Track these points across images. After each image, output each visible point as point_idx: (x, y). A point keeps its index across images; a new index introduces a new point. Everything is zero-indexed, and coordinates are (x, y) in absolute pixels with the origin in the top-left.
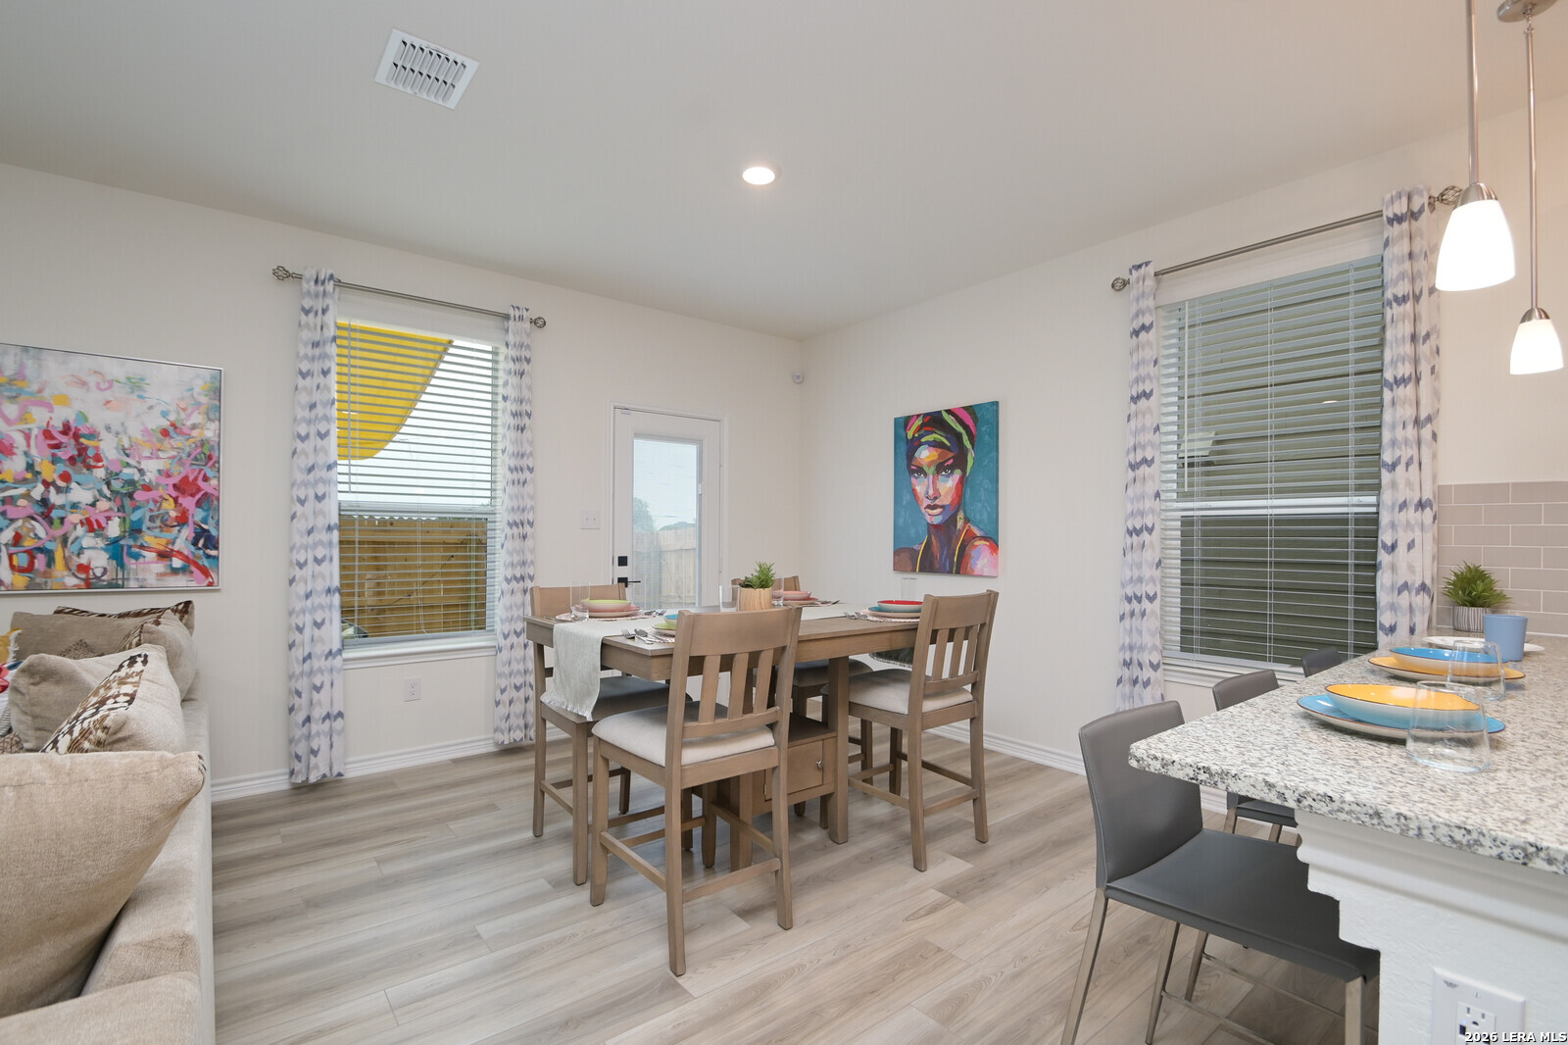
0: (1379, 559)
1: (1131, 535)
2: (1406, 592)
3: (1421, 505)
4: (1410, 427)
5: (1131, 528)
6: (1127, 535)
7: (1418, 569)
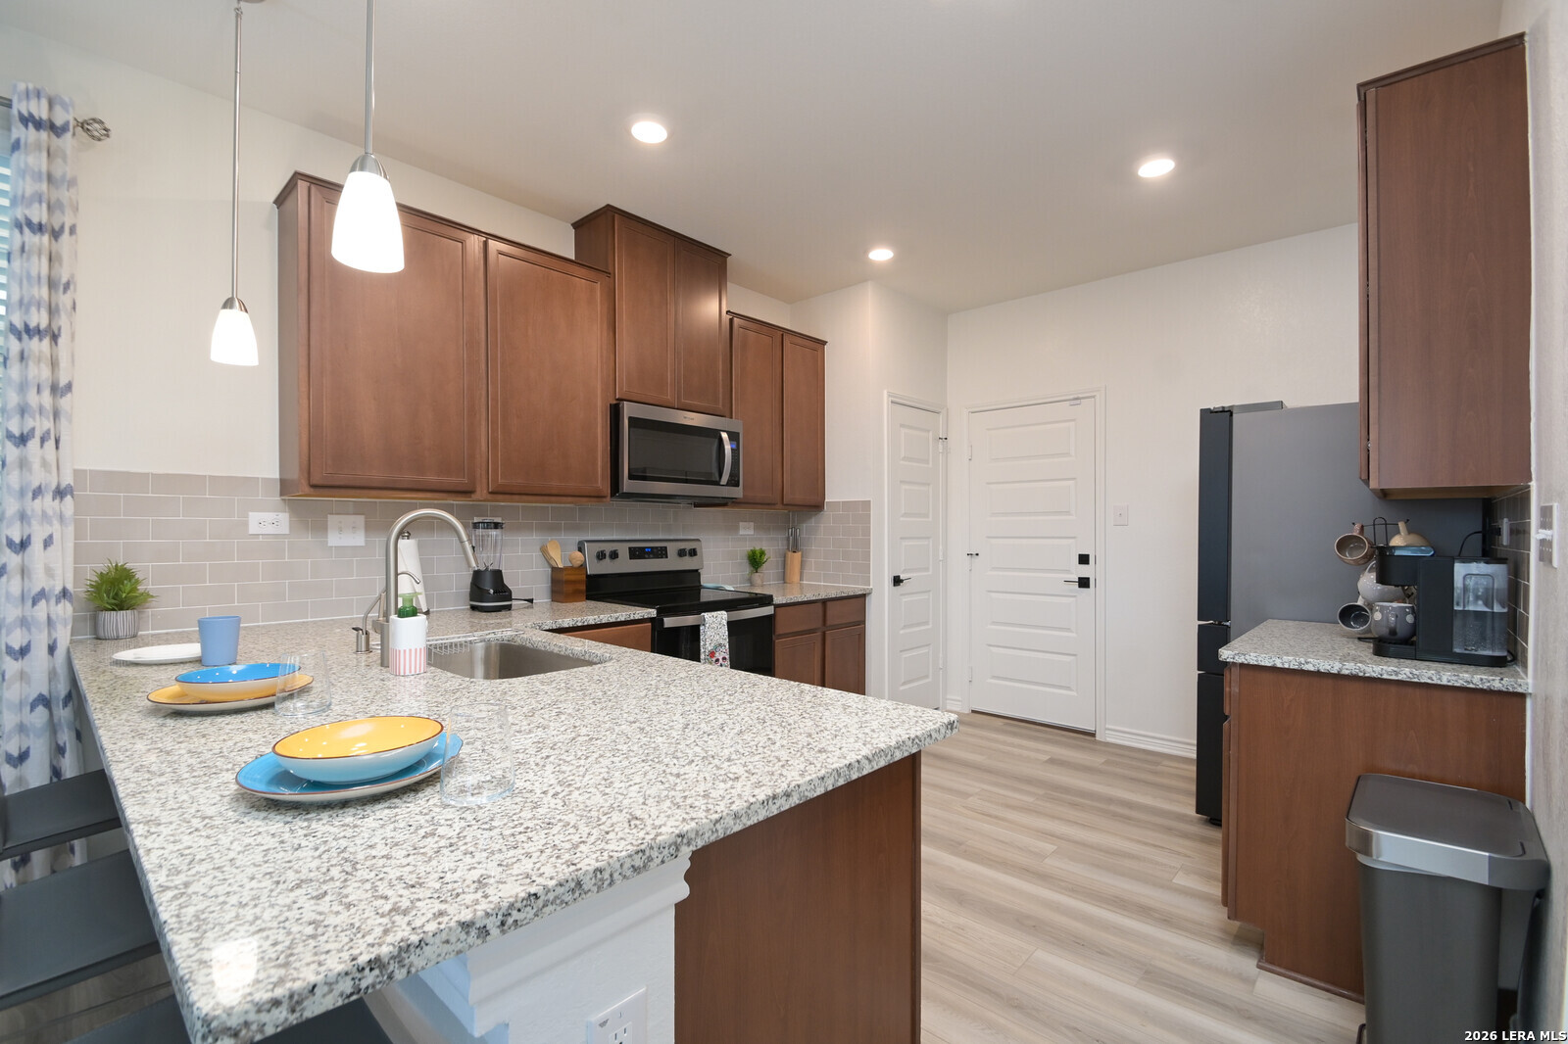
2: (42, 602)
3: (60, 492)
4: (45, 392)
7: (59, 572)
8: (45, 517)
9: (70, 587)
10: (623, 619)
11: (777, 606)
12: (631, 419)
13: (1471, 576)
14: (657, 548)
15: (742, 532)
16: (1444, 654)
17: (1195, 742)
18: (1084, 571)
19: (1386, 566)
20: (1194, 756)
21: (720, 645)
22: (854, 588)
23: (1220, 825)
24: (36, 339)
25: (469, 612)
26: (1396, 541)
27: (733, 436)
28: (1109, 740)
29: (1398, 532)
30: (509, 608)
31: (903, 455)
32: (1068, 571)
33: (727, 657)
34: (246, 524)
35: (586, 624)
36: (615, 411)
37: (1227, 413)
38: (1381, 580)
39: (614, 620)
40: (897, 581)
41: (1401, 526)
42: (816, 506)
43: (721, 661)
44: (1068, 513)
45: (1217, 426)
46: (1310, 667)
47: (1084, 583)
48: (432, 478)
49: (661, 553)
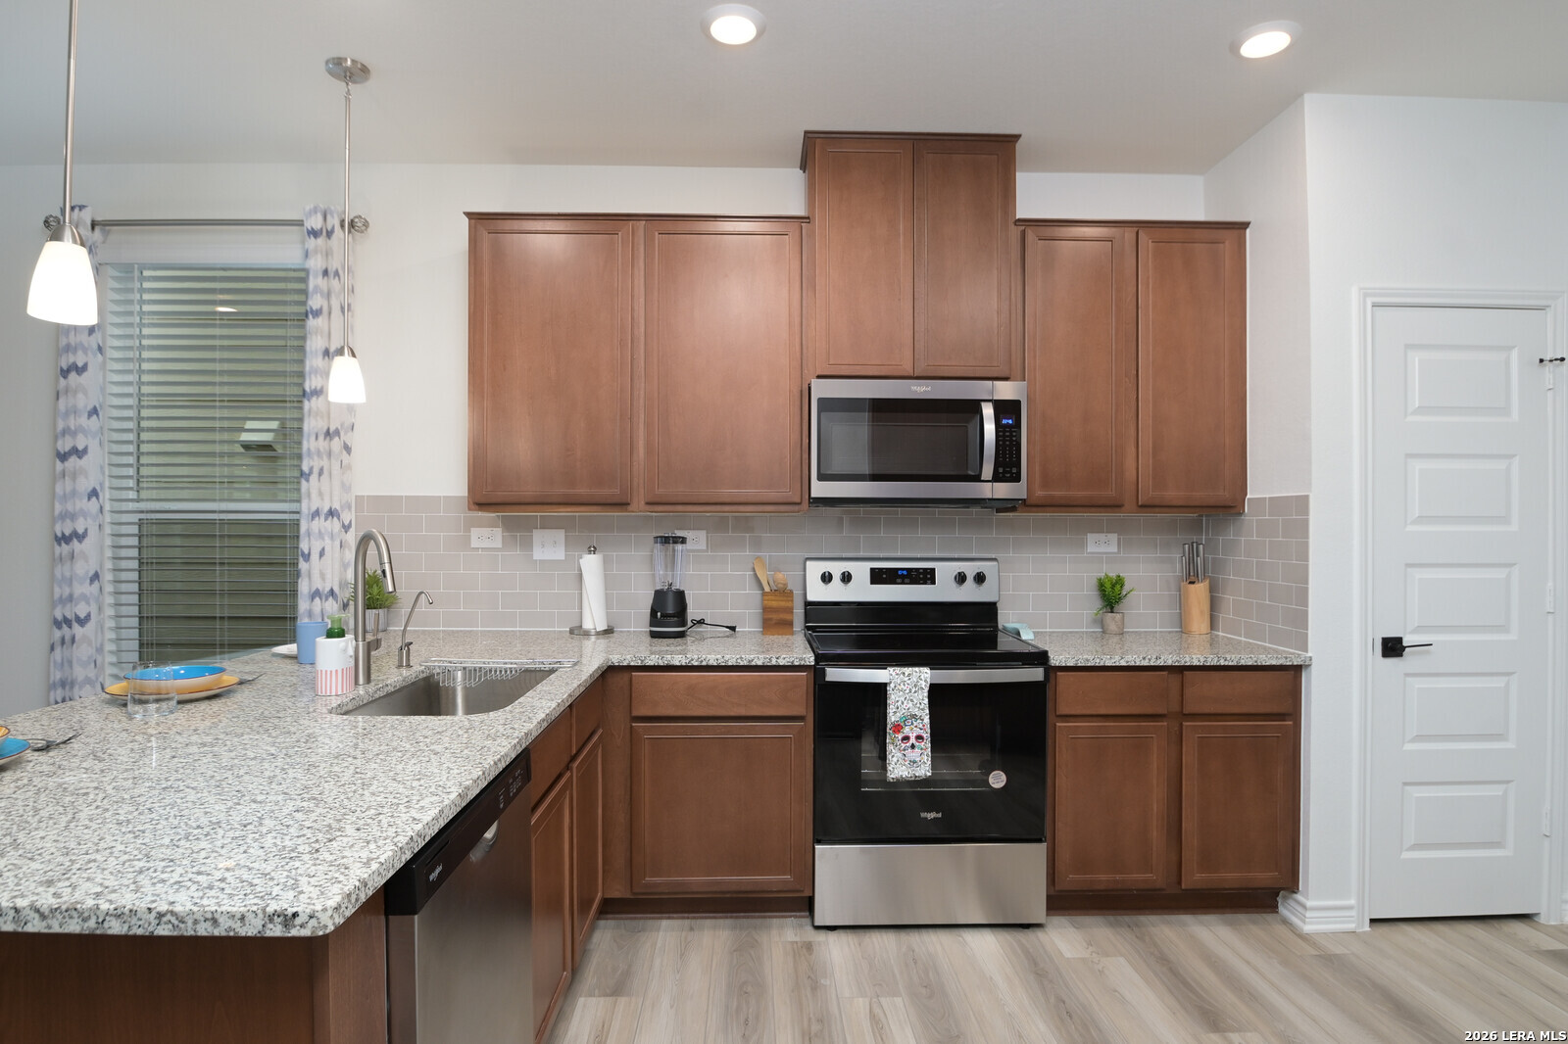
0: (300, 566)
1: (60, 545)
2: (318, 599)
3: (332, 513)
4: (321, 438)
5: (59, 535)
6: (55, 543)
7: (329, 576)
8: (321, 535)
9: (336, 589)
10: (760, 663)
11: (1055, 669)
14: (917, 570)
15: (1091, 548)
21: (914, 716)
22: (1270, 652)
24: (314, 399)
25: (648, 639)
27: (1006, 407)
30: (682, 635)
31: (1416, 402)
33: (927, 735)
34: (468, 538)
35: (704, 663)
39: (746, 663)
40: (1393, 648)
42: (1224, 505)
43: (913, 740)
48: (582, 491)
49: (927, 577)
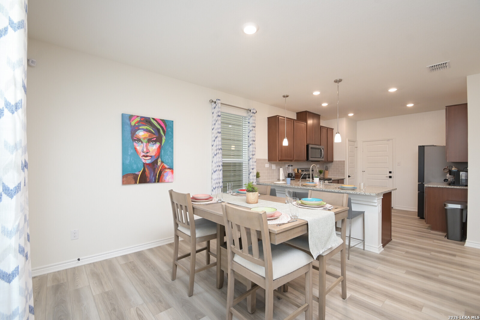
11: (333, 180)
12: (311, 147)
13: (462, 174)
16: (459, 185)
17: (417, 208)
18: (390, 175)
19: (450, 172)
20: (417, 211)
22: (342, 178)
23: (424, 219)
26: (453, 169)
27: (323, 149)
28: (396, 208)
29: (453, 168)
31: (350, 151)
32: (387, 175)
34: (265, 166)
36: (307, 146)
37: (424, 146)
38: (450, 175)
40: (349, 176)
41: (454, 167)
42: (332, 161)
44: (387, 163)
45: (422, 149)
46: (439, 187)
47: (390, 177)
48: (284, 158)
